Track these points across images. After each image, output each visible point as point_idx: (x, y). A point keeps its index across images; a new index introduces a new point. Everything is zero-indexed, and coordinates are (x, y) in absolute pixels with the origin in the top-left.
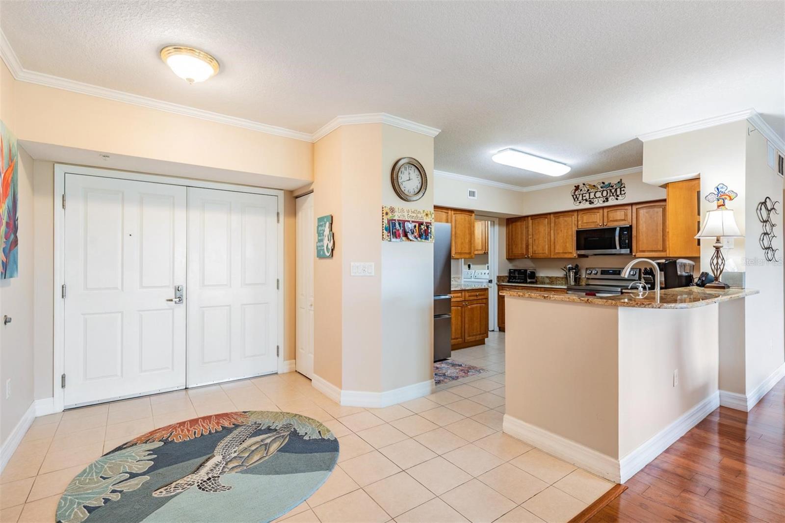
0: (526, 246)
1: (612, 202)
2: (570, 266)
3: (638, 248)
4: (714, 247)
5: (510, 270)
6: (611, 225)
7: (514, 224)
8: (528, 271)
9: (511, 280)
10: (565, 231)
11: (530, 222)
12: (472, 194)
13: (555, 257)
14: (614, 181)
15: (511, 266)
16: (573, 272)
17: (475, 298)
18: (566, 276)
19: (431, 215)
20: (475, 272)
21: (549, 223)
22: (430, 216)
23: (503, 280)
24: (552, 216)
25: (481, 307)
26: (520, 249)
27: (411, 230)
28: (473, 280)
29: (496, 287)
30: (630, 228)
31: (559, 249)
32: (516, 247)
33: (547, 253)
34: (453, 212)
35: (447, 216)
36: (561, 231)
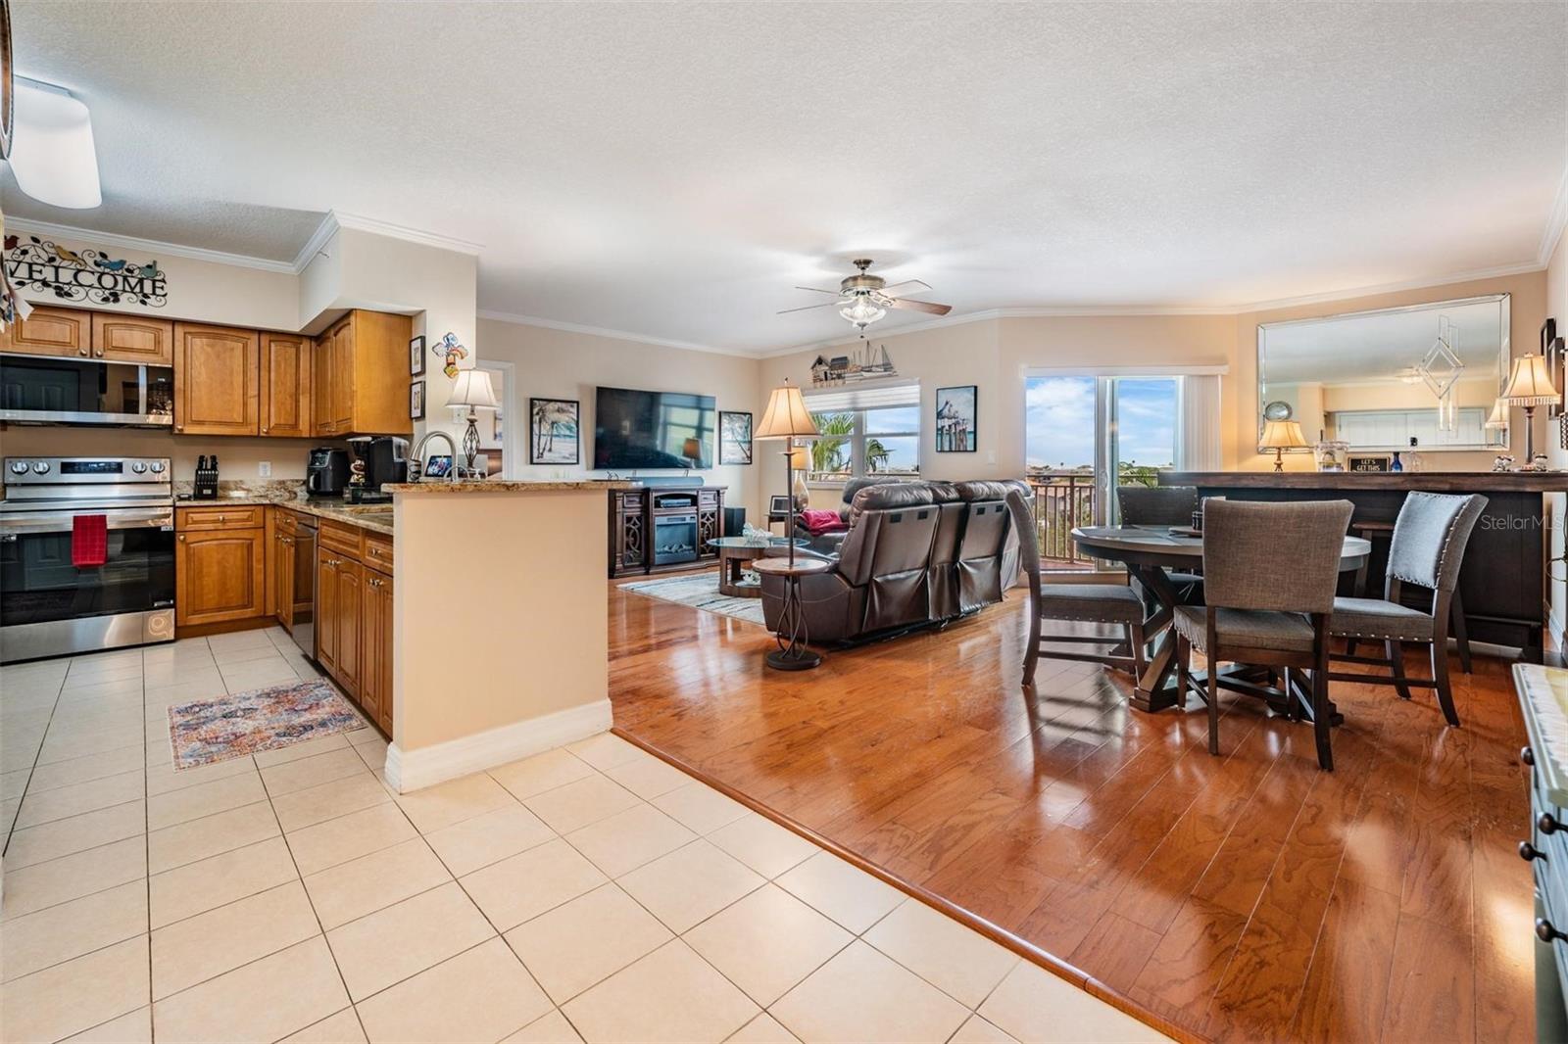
3: (188, 416)
6: (123, 359)
14: (137, 261)
30: (170, 372)
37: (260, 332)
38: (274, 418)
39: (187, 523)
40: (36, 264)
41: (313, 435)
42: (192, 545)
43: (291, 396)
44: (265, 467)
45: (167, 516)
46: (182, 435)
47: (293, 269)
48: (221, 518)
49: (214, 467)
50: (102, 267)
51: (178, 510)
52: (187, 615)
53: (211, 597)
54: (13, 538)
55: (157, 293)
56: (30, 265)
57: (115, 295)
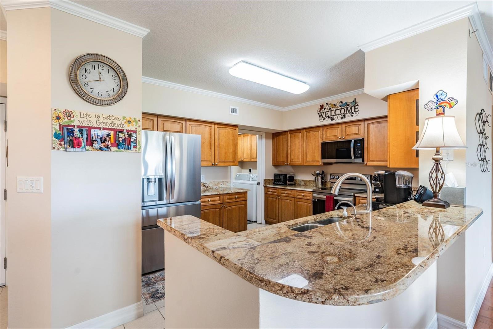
0: (286, 155)
1: (348, 118)
2: (318, 172)
4: (433, 159)
5: (275, 174)
6: (348, 138)
7: (278, 137)
8: (288, 176)
9: (275, 183)
10: (314, 143)
11: (289, 135)
12: (234, 111)
13: (307, 164)
14: (350, 101)
15: (276, 171)
16: (320, 177)
18: (315, 180)
19: (137, 123)
20: (252, 175)
21: (303, 137)
22: (134, 124)
23: (269, 183)
24: (304, 131)
26: (282, 159)
27: (101, 138)
29: (263, 188)
30: (363, 141)
31: (309, 158)
32: (279, 156)
33: (301, 161)
34: (216, 126)
35: (211, 129)
36: (311, 143)
40: (327, 112)
46: (367, 166)
51: (356, 198)
54: (316, 200)
55: (356, 111)
56: (326, 112)
57: (344, 116)
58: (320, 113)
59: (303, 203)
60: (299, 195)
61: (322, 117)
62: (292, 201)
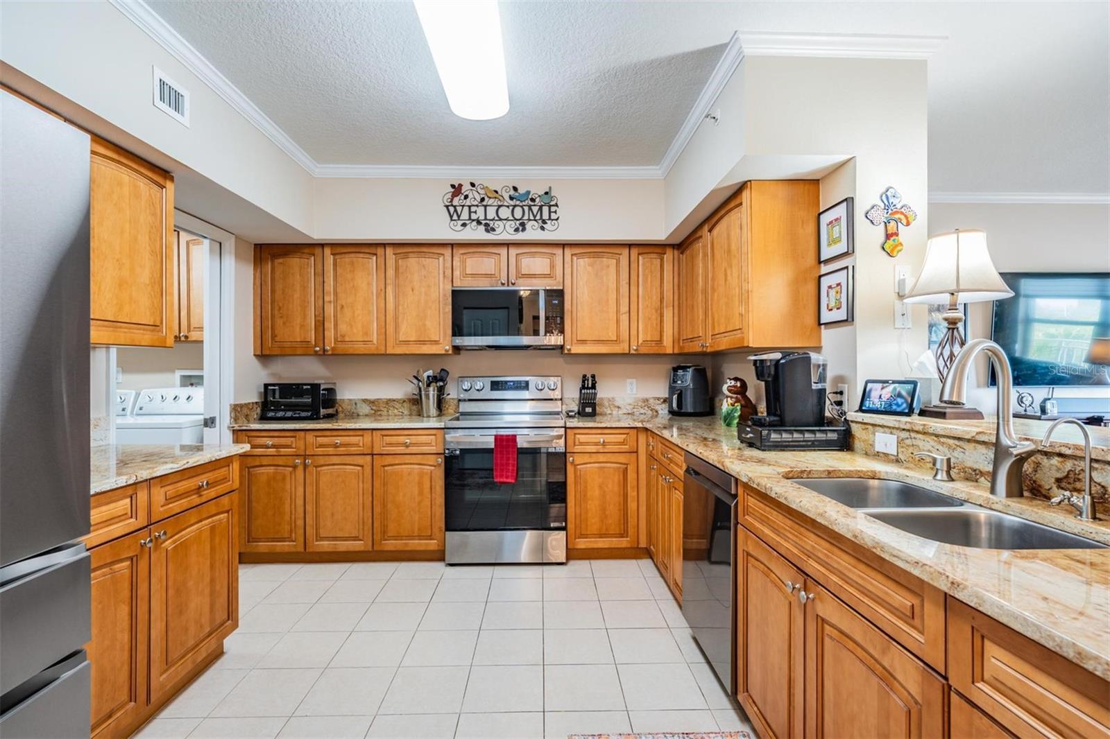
0: (317, 321)
1: (532, 233)
2: (430, 373)
3: (574, 336)
5: (266, 386)
6: (525, 283)
7: (281, 260)
8: (321, 387)
9: (271, 414)
10: (423, 290)
11: (330, 259)
12: (170, 96)
13: (399, 351)
14: (537, 190)
15: (269, 376)
16: (435, 387)
17: (195, 499)
18: (418, 397)
20: (138, 395)
21: (382, 268)
23: (247, 416)
24: (388, 250)
25: (213, 529)
26: (301, 328)
28: (130, 420)
29: (228, 436)
30: (560, 294)
31: (408, 331)
32: (284, 323)
33: (375, 342)
36: (413, 290)
37: (630, 245)
38: (642, 335)
39: (575, 445)
40: (474, 205)
41: (676, 351)
42: (579, 467)
43: (656, 312)
44: (631, 384)
45: (559, 437)
46: (570, 355)
47: (660, 172)
48: (602, 440)
49: (594, 387)
50: (515, 200)
51: (568, 430)
52: (575, 539)
53: (594, 523)
54: (458, 452)
55: (552, 218)
56: (470, 207)
57: (523, 225)
58: (452, 205)
59: (403, 466)
60: (391, 444)
61: (459, 220)
62: (362, 466)
